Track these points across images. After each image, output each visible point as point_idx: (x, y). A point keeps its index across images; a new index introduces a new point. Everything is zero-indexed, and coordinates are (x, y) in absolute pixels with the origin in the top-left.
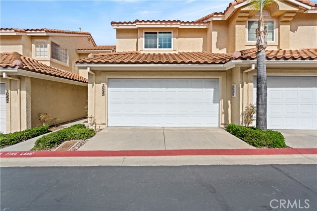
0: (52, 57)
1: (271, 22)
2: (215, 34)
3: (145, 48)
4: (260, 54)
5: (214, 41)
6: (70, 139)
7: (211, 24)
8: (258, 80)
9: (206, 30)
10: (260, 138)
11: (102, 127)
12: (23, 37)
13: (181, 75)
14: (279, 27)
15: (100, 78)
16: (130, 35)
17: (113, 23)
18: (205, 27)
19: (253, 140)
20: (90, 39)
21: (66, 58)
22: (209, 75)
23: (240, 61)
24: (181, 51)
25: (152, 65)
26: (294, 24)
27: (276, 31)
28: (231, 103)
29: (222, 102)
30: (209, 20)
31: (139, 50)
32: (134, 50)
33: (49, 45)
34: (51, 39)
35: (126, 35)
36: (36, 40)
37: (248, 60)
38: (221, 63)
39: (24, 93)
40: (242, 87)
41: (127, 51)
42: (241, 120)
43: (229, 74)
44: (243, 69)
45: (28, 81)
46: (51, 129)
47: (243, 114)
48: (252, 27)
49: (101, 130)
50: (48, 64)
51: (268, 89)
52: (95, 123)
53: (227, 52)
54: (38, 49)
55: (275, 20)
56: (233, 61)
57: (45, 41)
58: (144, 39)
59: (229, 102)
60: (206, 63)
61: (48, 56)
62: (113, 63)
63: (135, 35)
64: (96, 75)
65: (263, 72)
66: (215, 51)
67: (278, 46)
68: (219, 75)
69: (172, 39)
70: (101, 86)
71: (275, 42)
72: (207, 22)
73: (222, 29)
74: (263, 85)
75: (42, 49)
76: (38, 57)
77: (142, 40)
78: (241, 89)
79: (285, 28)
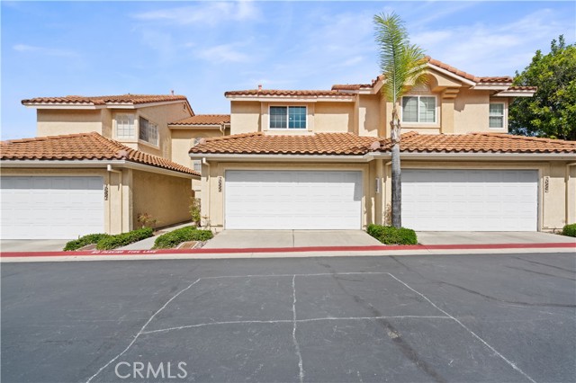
0: (141, 137)
1: (431, 98)
2: (362, 111)
3: (271, 127)
4: (394, 148)
5: (362, 119)
6: (187, 240)
7: (358, 97)
8: (393, 175)
9: (352, 104)
10: (391, 236)
11: (219, 229)
12: (102, 112)
13: (314, 167)
14: (441, 106)
15: (216, 170)
16: (250, 109)
17: (227, 94)
18: (351, 100)
19: (386, 238)
20: (187, 105)
21: (156, 138)
22: (348, 166)
23: (378, 153)
24: (318, 132)
25: (280, 156)
26: (459, 102)
27: (437, 109)
28: (375, 201)
29: (364, 199)
30: (356, 92)
31: (262, 130)
32: (254, 130)
33: (136, 122)
34: (139, 113)
35: (244, 109)
36: (118, 114)
37: (388, 152)
38: (360, 154)
39: (126, 189)
40: (385, 181)
41: (246, 132)
42: (383, 220)
43: (372, 165)
44: (385, 162)
45: (130, 174)
46: (154, 233)
47: (385, 213)
48: (408, 104)
49: (217, 233)
50: (135, 147)
51: (402, 184)
52: (208, 225)
53: (379, 135)
54: (121, 126)
55: (436, 96)
56: (371, 154)
57: (130, 115)
58: (269, 116)
59: (373, 199)
60: (343, 154)
61: (135, 136)
62: (234, 153)
63: (258, 110)
64: (211, 166)
65: (397, 167)
66: (363, 133)
67: (440, 129)
68: (361, 167)
69: (307, 116)
70: (216, 180)
71: (437, 124)
72: (354, 95)
73: (371, 104)
74: (397, 181)
75: (127, 126)
76: (119, 137)
77: (266, 118)
78: (383, 184)
79: (448, 106)
